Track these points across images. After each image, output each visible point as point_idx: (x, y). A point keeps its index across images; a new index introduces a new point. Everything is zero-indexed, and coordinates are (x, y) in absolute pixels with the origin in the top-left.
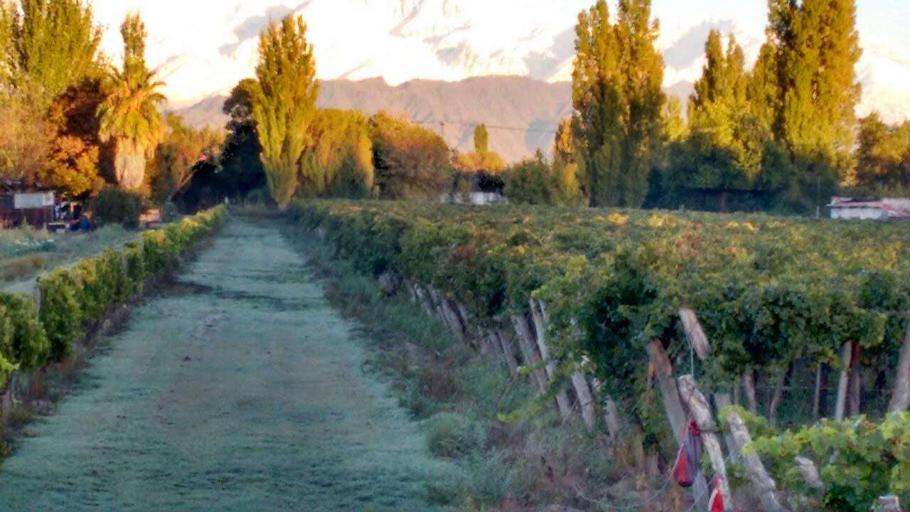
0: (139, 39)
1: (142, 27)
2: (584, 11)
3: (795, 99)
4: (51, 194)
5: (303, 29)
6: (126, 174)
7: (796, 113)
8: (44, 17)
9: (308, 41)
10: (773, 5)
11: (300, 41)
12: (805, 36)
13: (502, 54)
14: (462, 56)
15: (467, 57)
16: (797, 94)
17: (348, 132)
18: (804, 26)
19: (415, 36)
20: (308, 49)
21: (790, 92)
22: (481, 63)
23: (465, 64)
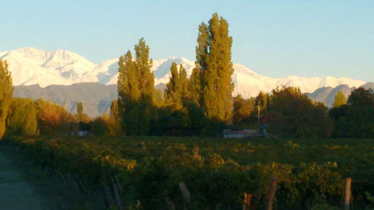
3: (208, 90)
5: (7, 66)
7: (208, 96)
9: (9, 71)
10: (198, 52)
11: (5, 71)
12: (211, 65)
13: (87, 74)
14: (71, 75)
15: (73, 75)
16: (209, 88)
17: (26, 107)
18: (211, 61)
19: (52, 67)
20: (9, 74)
21: (206, 88)
22: (79, 78)
23: (72, 78)
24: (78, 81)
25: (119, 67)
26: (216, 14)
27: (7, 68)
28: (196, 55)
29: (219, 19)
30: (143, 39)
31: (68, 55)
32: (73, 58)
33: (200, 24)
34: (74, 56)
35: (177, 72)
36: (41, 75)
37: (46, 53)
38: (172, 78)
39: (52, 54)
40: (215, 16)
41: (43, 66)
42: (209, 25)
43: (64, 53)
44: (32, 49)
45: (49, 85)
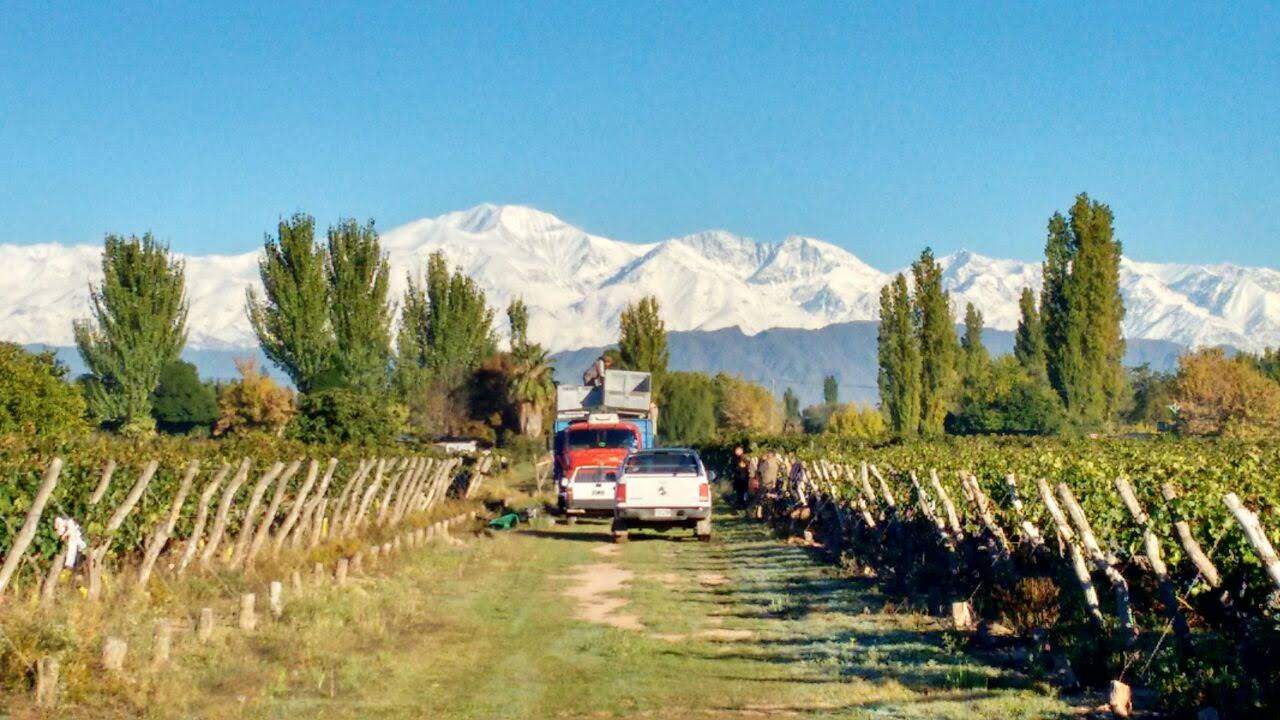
0: (521, 318)
1: (525, 309)
2: (886, 286)
3: (1067, 354)
4: (473, 443)
5: (655, 309)
6: (528, 428)
7: (1069, 365)
8: (447, 304)
9: (660, 319)
10: (1047, 275)
11: (654, 319)
12: (1074, 301)
13: (866, 298)
14: (823, 302)
15: (828, 303)
16: (1070, 351)
17: (694, 391)
18: (1073, 293)
19: (772, 282)
20: (659, 326)
21: (1063, 349)
22: (844, 310)
23: (827, 310)
24: (841, 318)
25: (880, 307)
26: (1084, 194)
27: (658, 314)
28: (1043, 280)
29: (1092, 205)
30: (928, 249)
31: (816, 251)
32: (828, 257)
33: (1051, 215)
34: (830, 252)
35: (1033, 310)
36: (745, 302)
37: (758, 246)
38: (1022, 322)
39: (773, 247)
40: (1082, 201)
41: (754, 279)
42: (1071, 217)
43: (804, 244)
44: (722, 236)
45: (766, 328)
